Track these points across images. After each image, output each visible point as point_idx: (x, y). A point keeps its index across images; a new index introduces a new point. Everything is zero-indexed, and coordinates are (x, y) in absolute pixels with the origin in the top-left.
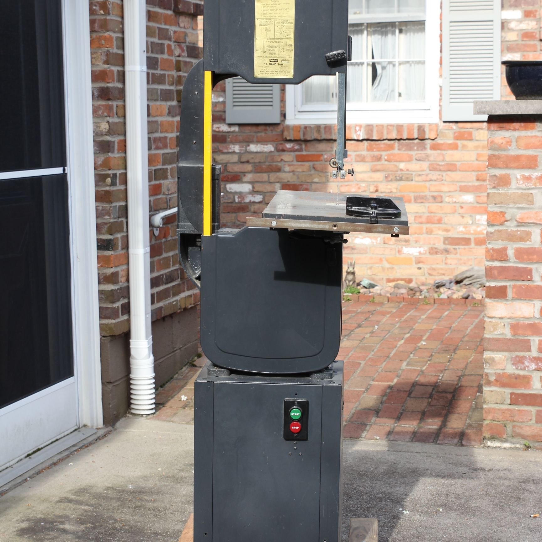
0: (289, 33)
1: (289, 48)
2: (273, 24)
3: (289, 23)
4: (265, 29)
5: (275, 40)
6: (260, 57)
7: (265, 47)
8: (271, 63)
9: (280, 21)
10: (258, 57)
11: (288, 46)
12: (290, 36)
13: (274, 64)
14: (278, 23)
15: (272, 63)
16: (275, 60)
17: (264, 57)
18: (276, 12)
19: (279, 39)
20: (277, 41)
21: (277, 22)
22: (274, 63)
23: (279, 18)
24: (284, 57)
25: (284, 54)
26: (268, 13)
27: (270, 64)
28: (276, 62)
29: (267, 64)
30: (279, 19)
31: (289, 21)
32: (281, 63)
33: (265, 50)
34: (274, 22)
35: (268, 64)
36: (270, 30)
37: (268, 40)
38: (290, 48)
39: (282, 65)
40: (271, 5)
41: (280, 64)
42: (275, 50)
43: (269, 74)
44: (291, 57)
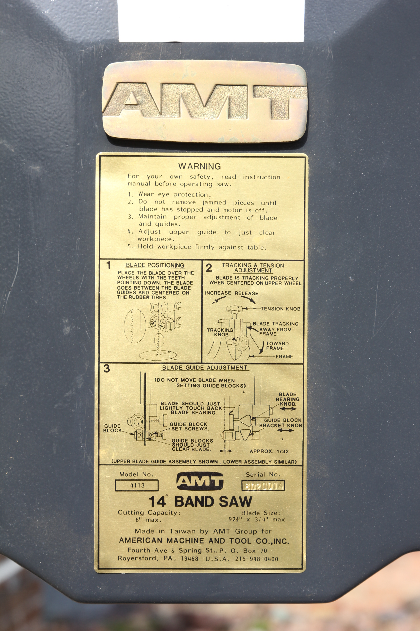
0: (281, 336)
1: (278, 414)
2: (195, 289)
3: (277, 280)
4: (149, 317)
5: (206, 374)
6: (125, 462)
7: (152, 411)
8: (185, 494)
9: (230, 271)
10: (116, 463)
11: (273, 403)
12: (286, 351)
13: (203, 502)
14: (219, 280)
15: (193, 494)
16: (206, 480)
17: (144, 463)
18: (209, 225)
19: (224, 365)
20: (216, 375)
21: (209, 277)
22: (200, 494)
23: (227, 255)
24: (250, 463)
25: (256, 444)
26: (165, 232)
27: (179, 501)
28: (212, 487)
29: (162, 502)
30: (226, 262)
31: (276, 272)
32: (238, 494)
33: (153, 427)
34: (196, 278)
35: (170, 501)
36: (177, 322)
37: (168, 374)
38: (289, 415)
39: (247, 502)
40: (179, 189)
41: (234, 502)
42: (204, 427)
43: (177, 556)
44: (292, 463)
